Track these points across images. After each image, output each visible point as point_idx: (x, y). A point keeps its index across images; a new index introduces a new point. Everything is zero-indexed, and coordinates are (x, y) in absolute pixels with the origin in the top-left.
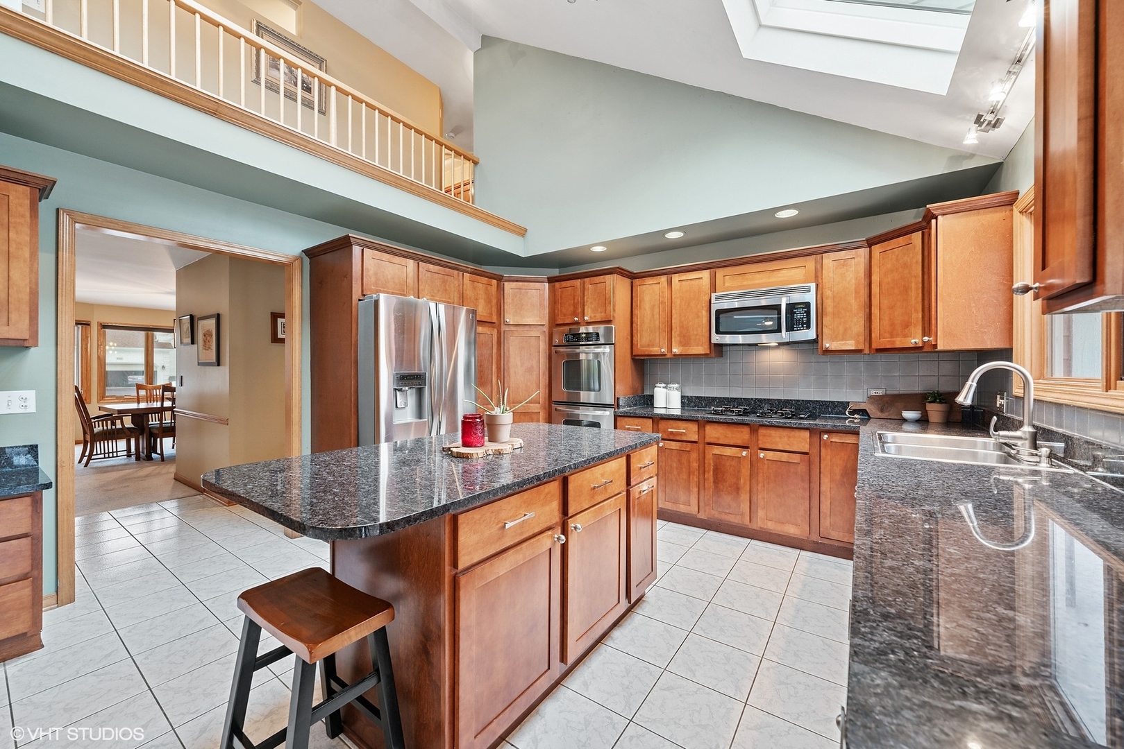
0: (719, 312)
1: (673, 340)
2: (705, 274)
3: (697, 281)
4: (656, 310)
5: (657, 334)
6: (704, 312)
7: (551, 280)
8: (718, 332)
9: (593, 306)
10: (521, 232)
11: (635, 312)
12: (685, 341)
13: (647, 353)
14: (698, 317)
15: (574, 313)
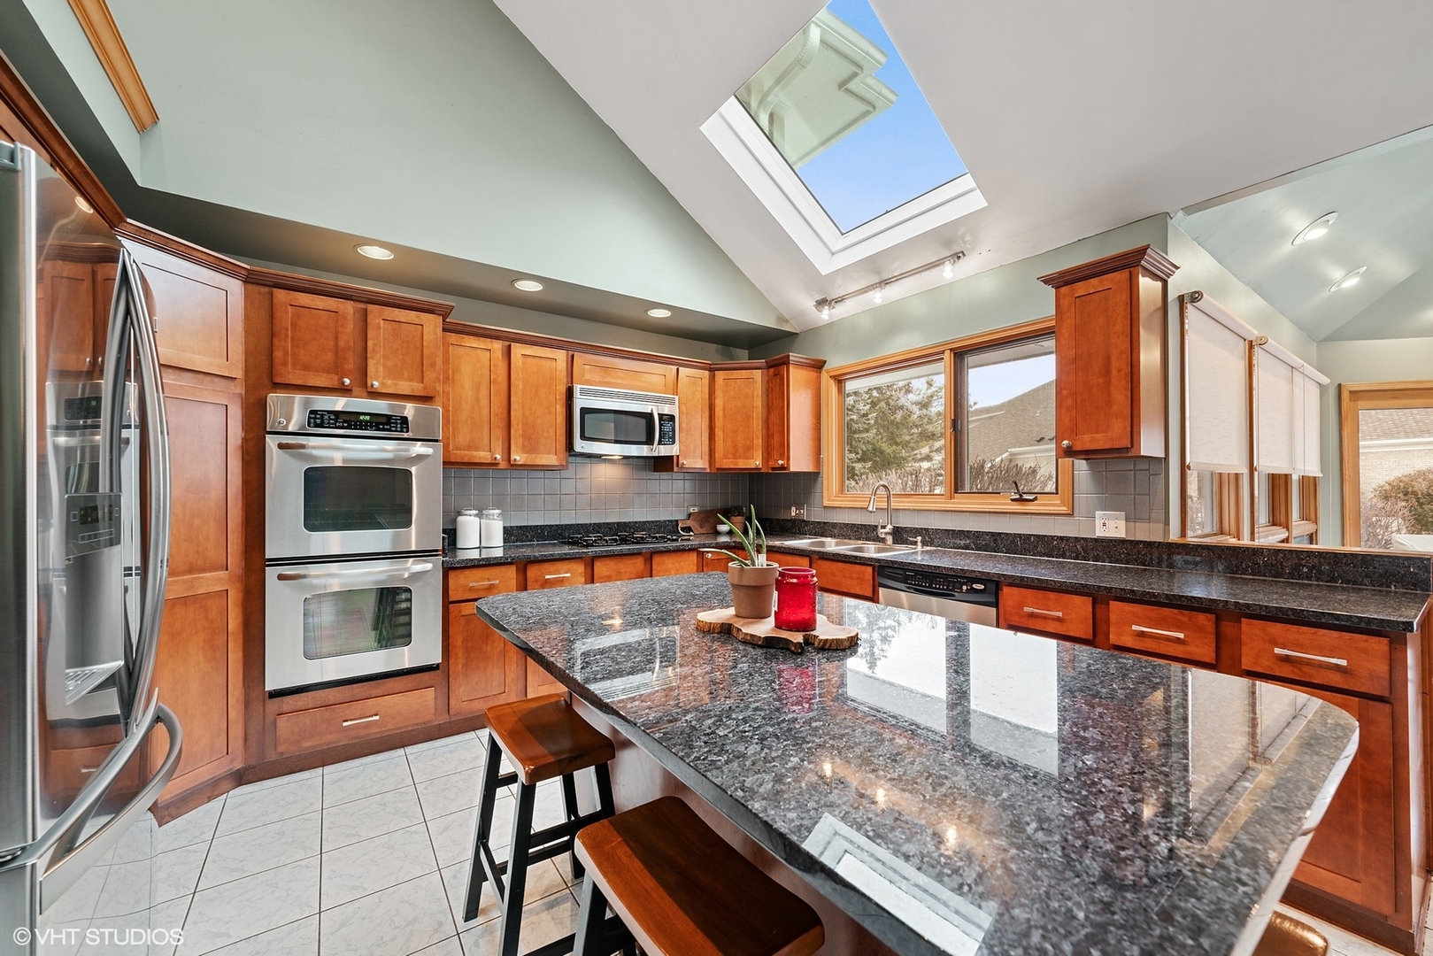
0: (584, 411)
1: (512, 442)
2: (561, 356)
3: (549, 362)
4: (484, 393)
5: (486, 430)
6: (558, 407)
7: (260, 279)
8: (583, 437)
9: (389, 364)
10: (146, 117)
12: (530, 448)
13: (466, 460)
14: (550, 413)
15: (337, 368)
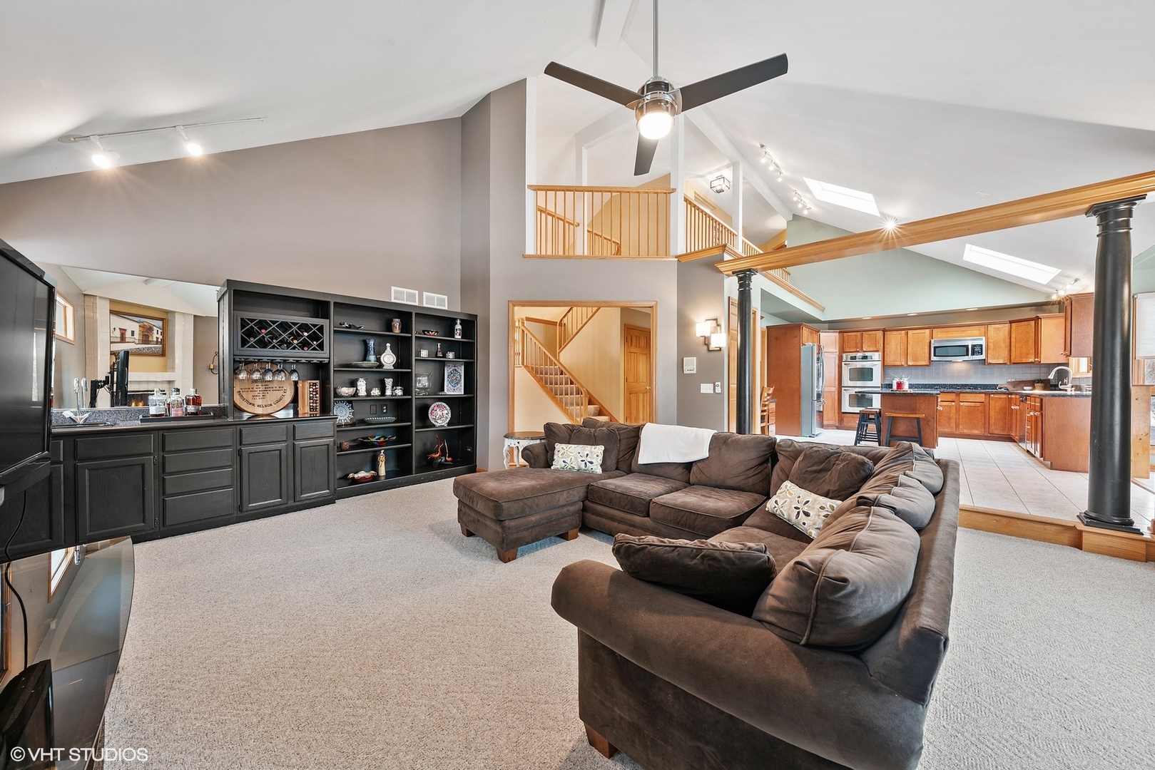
0: (936, 347)
1: (908, 359)
2: (927, 331)
3: (922, 334)
4: (899, 346)
5: (898, 357)
6: (926, 347)
7: (839, 332)
8: (935, 355)
9: (869, 344)
10: (823, 310)
11: (886, 346)
12: (915, 359)
13: (892, 364)
14: (923, 349)
15: (856, 347)
